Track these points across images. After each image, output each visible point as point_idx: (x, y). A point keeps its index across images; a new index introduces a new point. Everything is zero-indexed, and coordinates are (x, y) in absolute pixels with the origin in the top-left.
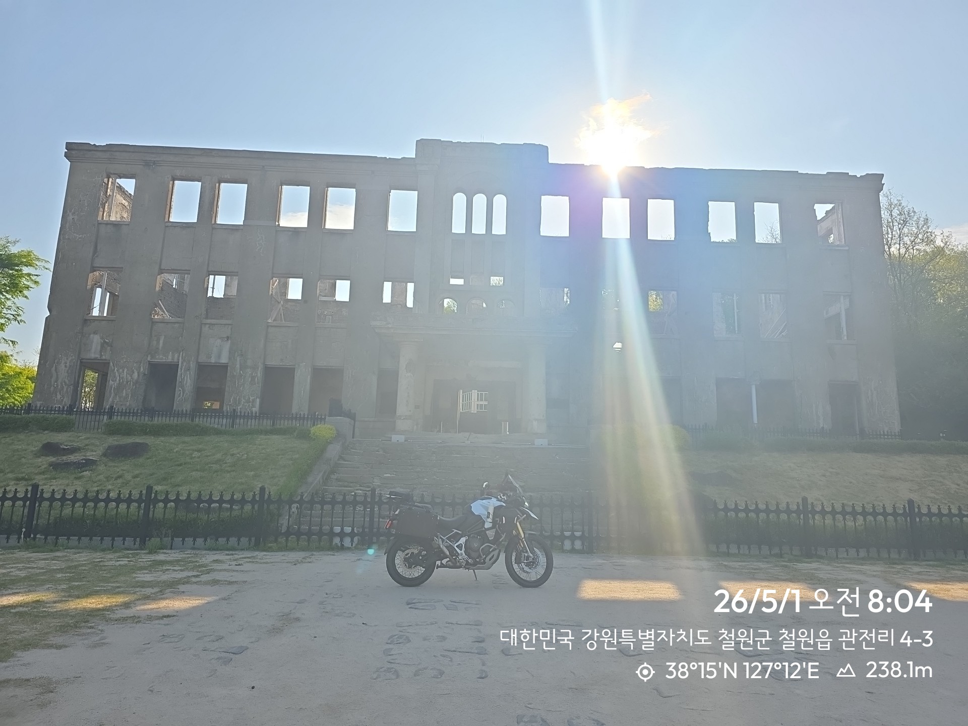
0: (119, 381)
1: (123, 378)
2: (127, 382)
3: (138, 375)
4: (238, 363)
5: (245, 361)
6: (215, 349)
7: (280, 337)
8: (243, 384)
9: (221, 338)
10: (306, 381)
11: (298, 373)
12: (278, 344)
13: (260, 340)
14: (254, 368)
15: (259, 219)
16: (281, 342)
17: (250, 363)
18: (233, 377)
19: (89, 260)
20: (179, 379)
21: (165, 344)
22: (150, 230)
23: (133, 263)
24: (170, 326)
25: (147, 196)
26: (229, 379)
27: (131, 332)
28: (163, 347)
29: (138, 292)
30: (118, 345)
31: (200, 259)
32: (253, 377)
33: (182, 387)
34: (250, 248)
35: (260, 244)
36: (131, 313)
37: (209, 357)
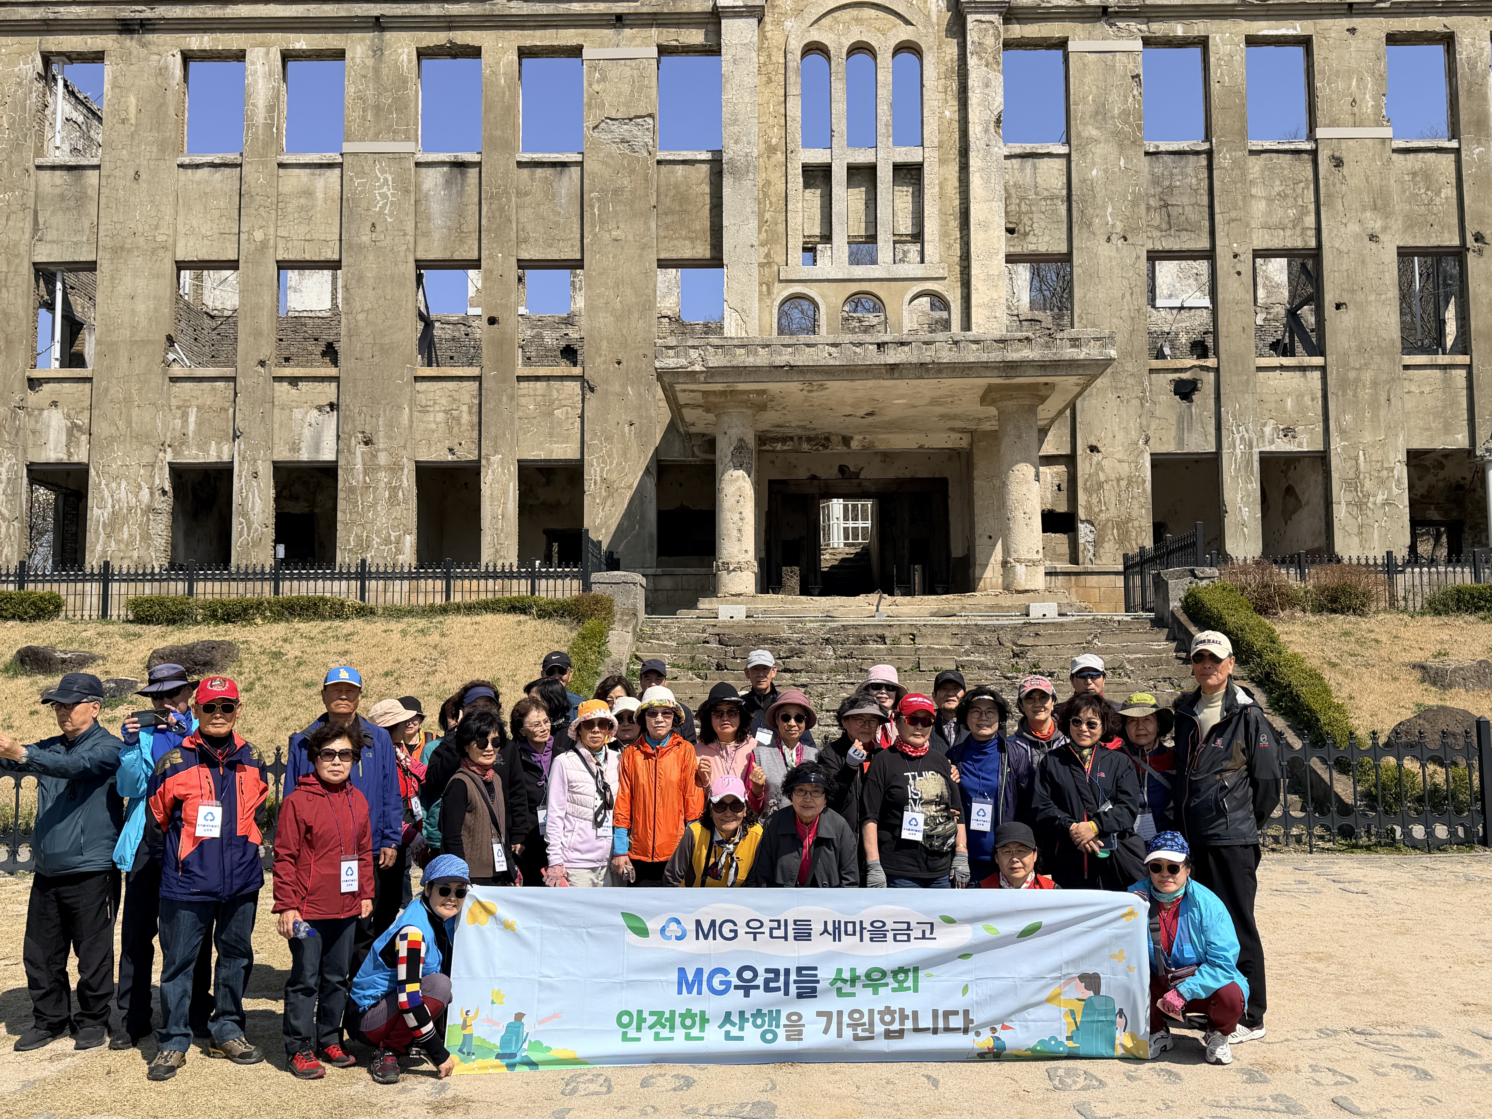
0: (113, 507)
1: (119, 501)
2: (130, 509)
3: (152, 494)
4: (359, 460)
5: (374, 456)
6: (307, 432)
7: (444, 401)
8: (374, 505)
9: (320, 408)
10: (505, 493)
11: (487, 479)
12: (440, 417)
13: (400, 408)
14: (395, 469)
15: (376, 138)
16: (446, 412)
17: (383, 459)
18: (352, 490)
19: (23, 249)
20: (236, 499)
21: (200, 424)
22: (143, 176)
23: (118, 251)
24: (205, 385)
25: (132, 100)
26: (341, 495)
27: (128, 401)
28: (198, 431)
29: (133, 312)
30: (102, 429)
31: (259, 235)
32: (394, 490)
33: (245, 514)
34: (364, 204)
35: (384, 196)
36: (124, 361)
37: (295, 448)
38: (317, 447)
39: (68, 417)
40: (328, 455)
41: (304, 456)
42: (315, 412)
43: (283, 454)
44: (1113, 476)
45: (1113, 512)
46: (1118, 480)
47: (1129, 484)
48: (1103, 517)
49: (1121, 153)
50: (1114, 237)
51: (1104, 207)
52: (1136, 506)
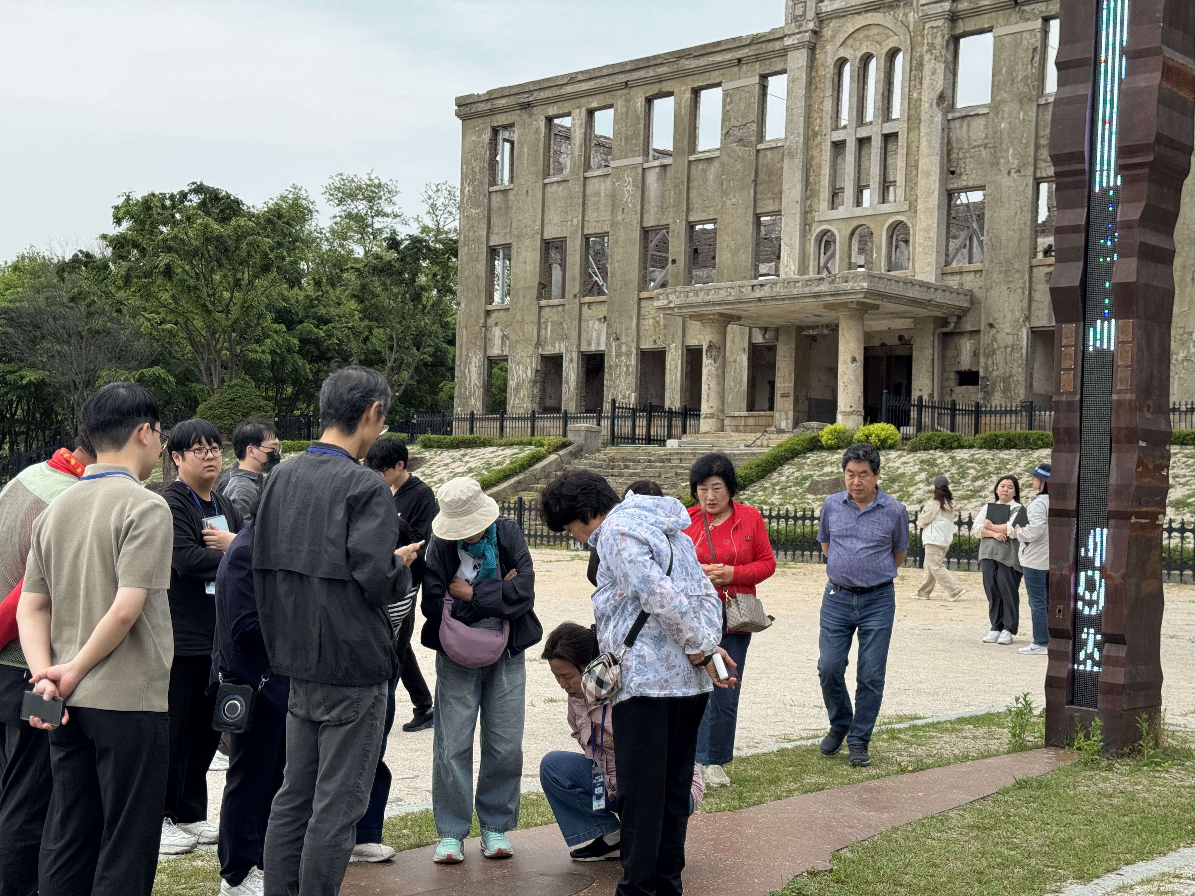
0: (517, 380)
1: (519, 376)
2: (523, 381)
3: (532, 372)
4: (614, 349)
5: (620, 347)
6: (594, 334)
7: (652, 312)
8: (619, 376)
9: (599, 320)
10: (676, 367)
11: (669, 358)
12: (651, 322)
13: (632, 318)
14: (628, 354)
15: (625, 157)
16: (654, 318)
17: (624, 349)
18: (610, 367)
19: (484, 239)
20: (564, 374)
21: (552, 332)
22: (530, 193)
23: (519, 237)
24: (554, 309)
25: (526, 149)
26: (606, 370)
27: (523, 321)
28: (551, 336)
29: (525, 271)
30: (513, 337)
31: (575, 221)
32: (628, 366)
33: (567, 383)
34: (619, 197)
35: (628, 191)
36: (521, 298)
37: (589, 344)
38: (598, 343)
39: (502, 330)
40: (602, 348)
41: (593, 348)
42: (597, 323)
43: (584, 348)
44: (1002, 345)
45: (1001, 370)
46: (1006, 347)
47: (1012, 350)
48: (995, 374)
49: (1021, 109)
50: (1013, 171)
51: (1008, 150)
52: (1015, 365)
